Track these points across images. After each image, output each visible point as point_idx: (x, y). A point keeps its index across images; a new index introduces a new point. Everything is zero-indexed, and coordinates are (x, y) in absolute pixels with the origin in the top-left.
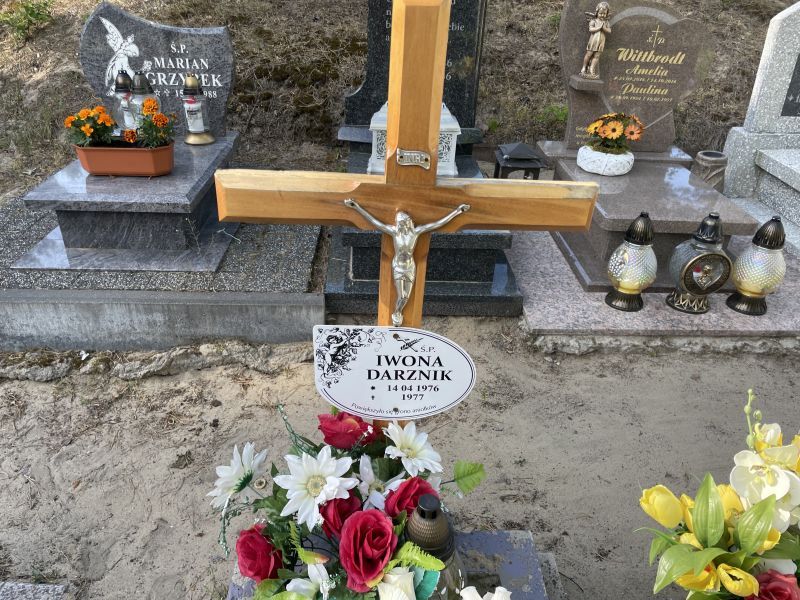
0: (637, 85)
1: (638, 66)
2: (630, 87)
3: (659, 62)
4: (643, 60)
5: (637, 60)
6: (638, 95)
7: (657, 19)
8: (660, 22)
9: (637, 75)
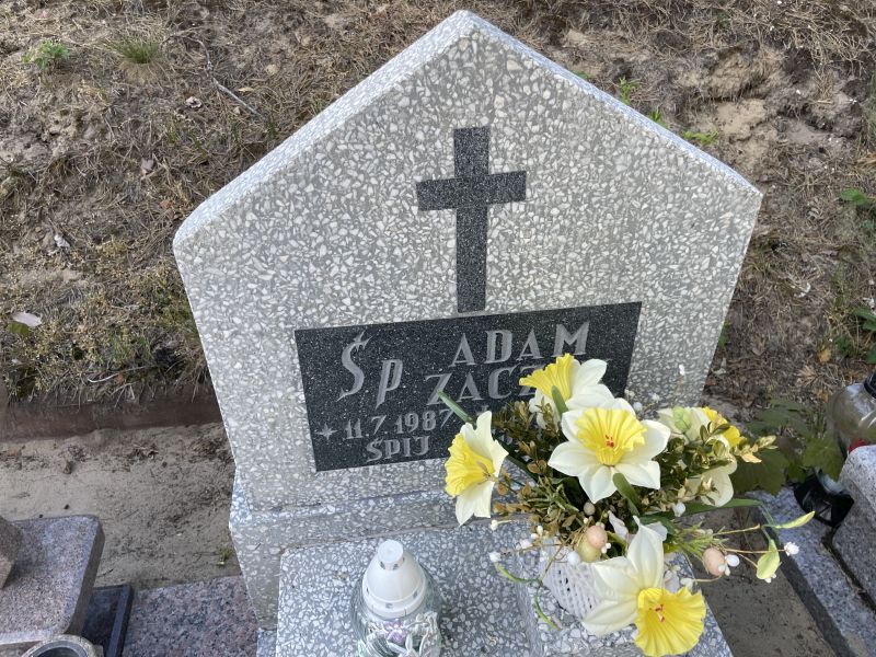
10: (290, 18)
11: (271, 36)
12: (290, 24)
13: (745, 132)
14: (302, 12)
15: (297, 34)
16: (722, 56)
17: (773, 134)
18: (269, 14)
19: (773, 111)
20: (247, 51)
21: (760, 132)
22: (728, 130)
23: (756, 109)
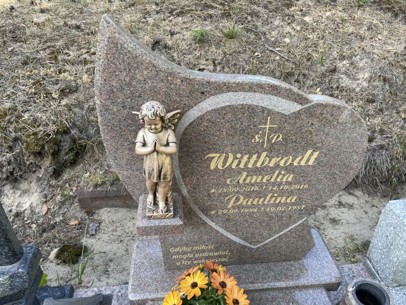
0: (248, 195)
1: (245, 174)
2: (238, 199)
3: (277, 166)
4: (250, 166)
5: (242, 166)
6: (253, 206)
7: (263, 109)
8: (270, 112)
9: (245, 185)
10: (289, 19)
11: (282, 26)
12: (289, 21)
14: (293, 16)
15: (294, 25)
18: (278, 17)
20: (273, 33)
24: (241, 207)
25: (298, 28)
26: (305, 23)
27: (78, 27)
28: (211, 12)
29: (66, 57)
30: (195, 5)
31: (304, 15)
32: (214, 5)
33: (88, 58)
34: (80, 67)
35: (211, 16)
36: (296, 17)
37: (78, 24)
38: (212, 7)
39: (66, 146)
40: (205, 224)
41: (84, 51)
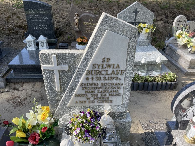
2: (88, 30)
4: (89, 25)
7: (90, 16)
8: (91, 16)
9: (89, 28)
13: (160, 24)
16: (158, 16)
17: (164, 24)
19: (164, 22)
21: (162, 24)
22: (158, 24)
23: (162, 22)
24: (88, 32)
25: (112, 13)
26: (113, 12)
27: (59, 10)
28: (91, 9)
29: (57, 16)
30: (88, 7)
31: (114, 11)
32: (93, 7)
33: (62, 16)
34: (60, 18)
35: (91, 10)
36: (112, 11)
37: (59, 9)
38: (92, 8)
39: (58, 32)
40: (83, 34)
41: (61, 15)
